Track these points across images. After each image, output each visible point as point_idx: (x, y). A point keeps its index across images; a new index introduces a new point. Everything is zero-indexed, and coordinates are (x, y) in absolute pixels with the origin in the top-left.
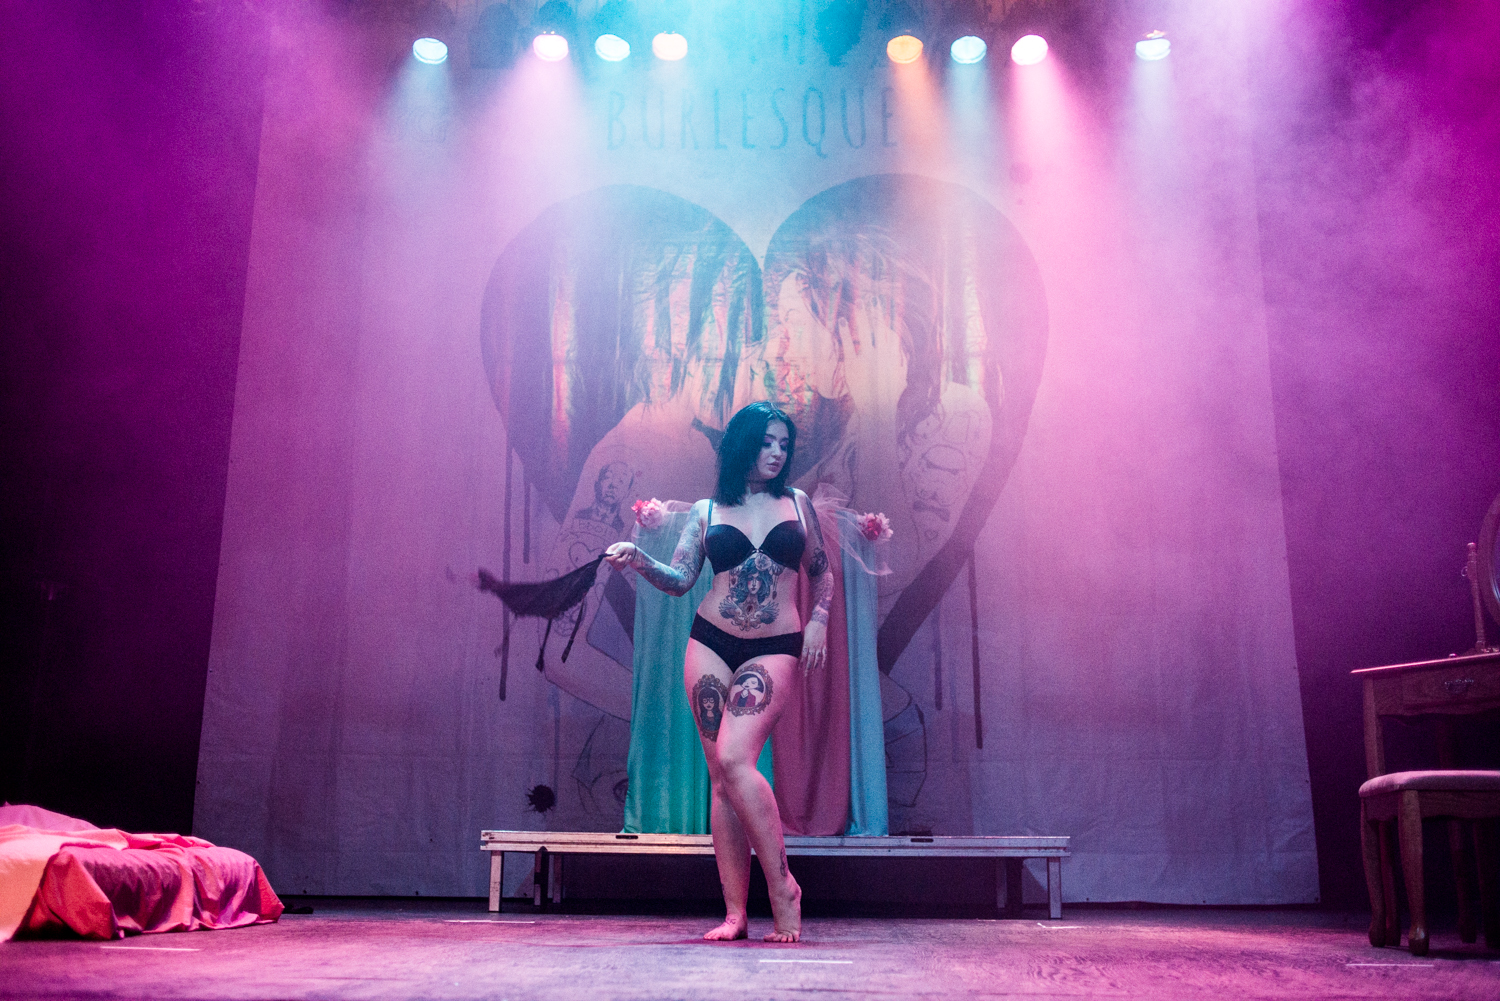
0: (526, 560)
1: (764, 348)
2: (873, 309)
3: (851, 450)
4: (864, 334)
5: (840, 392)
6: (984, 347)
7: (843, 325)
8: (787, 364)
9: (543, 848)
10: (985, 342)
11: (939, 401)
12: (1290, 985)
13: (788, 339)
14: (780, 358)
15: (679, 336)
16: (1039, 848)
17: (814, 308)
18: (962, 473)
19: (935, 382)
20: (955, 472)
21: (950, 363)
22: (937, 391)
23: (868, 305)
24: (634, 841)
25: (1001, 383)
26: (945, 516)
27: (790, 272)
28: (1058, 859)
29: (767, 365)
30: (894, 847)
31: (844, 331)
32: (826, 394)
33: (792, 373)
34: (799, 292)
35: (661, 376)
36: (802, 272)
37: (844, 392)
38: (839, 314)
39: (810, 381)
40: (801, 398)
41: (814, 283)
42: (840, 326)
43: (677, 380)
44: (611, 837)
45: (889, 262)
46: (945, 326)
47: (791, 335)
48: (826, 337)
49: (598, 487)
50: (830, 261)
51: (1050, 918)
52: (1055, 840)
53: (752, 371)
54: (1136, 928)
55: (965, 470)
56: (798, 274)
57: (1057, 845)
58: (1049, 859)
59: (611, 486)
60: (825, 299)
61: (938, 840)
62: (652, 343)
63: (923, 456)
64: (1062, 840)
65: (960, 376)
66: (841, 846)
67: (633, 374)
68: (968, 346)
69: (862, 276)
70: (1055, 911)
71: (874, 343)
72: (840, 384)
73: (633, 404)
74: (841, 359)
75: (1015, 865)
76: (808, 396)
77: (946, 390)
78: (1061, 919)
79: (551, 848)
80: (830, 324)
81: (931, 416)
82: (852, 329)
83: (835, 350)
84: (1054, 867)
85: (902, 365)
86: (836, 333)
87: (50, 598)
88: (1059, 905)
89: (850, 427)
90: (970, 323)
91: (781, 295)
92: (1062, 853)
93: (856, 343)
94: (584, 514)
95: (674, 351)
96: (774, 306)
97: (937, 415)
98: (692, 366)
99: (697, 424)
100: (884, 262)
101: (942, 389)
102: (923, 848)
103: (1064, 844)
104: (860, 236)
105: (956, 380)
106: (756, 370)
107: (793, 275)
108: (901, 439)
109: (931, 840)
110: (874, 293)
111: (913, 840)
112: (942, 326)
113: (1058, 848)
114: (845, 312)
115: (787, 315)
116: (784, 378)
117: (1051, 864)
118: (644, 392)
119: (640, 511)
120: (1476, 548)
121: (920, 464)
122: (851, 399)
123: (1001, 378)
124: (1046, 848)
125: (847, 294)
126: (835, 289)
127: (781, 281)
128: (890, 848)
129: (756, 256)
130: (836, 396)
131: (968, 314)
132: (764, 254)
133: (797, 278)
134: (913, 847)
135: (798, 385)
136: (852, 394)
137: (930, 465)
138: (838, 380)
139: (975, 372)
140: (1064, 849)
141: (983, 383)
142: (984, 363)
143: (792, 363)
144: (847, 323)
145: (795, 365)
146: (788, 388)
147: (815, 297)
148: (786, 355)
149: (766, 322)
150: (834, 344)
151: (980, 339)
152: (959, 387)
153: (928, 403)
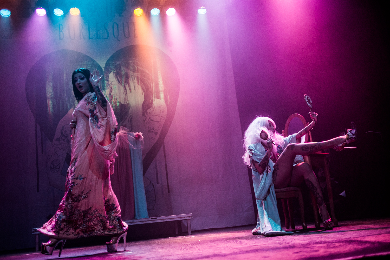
0: (42, 153)
1: (106, 92)
2: (134, 80)
3: (130, 118)
4: (132, 87)
5: (127, 102)
6: (164, 89)
7: (127, 85)
8: (112, 96)
10: (164, 88)
11: (153, 104)
12: (243, 244)
13: (112, 89)
14: (110, 94)
16: (185, 217)
17: (118, 81)
18: (160, 122)
19: (152, 99)
20: (158, 122)
21: (155, 94)
22: (152, 101)
23: (133, 79)
25: (169, 98)
26: (156, 134)
27: (111, 71)
28: (189, 219)
30: (147, 221)
31: (127, 86)
32: (122, 103)
33: (113, 98)
34: (114, 77)
36: (115, 71)
37: (128, 102)
38: (125, 82)
39: (118, 100)
40: (116, 105)
41: (118, 75)
42: (126, 85)
45: (138, 68)
46: (153, 84)
47: (113, 88)
48: (122, 88)
49: (62, 132)
50: (122, 68)
51: (188, 235)
54: (209, 235)
55: (161, 121)
56: (114, 72)
57: (189, 216)
58: (187, 220)
59: (65, 131)
60: (121, 78)
61: (159, 218)
63: (150, 118)
65: (158, 97)
66: (133, 222)
67: (70, 101)
68: (159, 89)
69: (131, 72)
70: (190, 233)
71: (135, 89)
72: (126, 100)
73: (70, 109)
74: (126, 94)
75: (179, 222)
76: (118, 104)
77: (154, 101)
78: (191, 235)
80: (123, 84)
81: (151, 108)
82: (129, 86)
83: (125, 91)
84: (189, 221)
85: (143, 95)
86: (125, 87)
88: (190, 231)
89: (130, 111)
90: (160, 83)
91: (109, 77)
92: (190, 218)
93: (130, 89)
94: (58, 139)
96: (108, 81)
97: (152, 107)
100: (136, 67)
102: (154, 220)
103: (191, 215)
104: (130, 61)
105: (157, 98)
107: (112, 72)
108: (143, 115)
109: (156, 218)
110: (134, 76)
111: (152, 219)
112: (152, 84)
113: (189, 217)
114: (127, 82)
115: (111, 83)
117: (188, 221)
118: (73, 105)
121: (149, 120)
122: (130, 104)
124: (186, 217)
125: (127, 77)
126: (124, 75)
127: (109, 74)
128: (145, 221)
129: (102, 67)
130: (125, 103)
131: (159, 80)
132: (104, 67)
133: (113, 73)
134: (152, 220)
135: (115, 101)
137: (152, 120)
138: (126, 99)
139: (162, 95)
140: (191, 217)
141: (164, 98)
142: (164, 93)
143: (113, 95)
144: (127, 84)
145: (114, 96)
146: (113, 102)
147: (119, 78)
148: (111, 94)
149: (105, 85)
150: (124, 90)
151: (162, 87)
152: (158, 100)
153: (150, 104)
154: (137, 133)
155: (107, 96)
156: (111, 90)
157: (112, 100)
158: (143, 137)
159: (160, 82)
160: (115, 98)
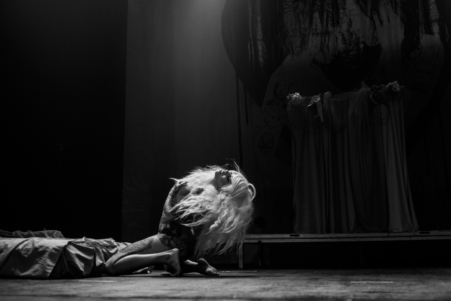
0: (247, 123)
1: (341, 27)
2: (387, 6)
3: (382, 67)
4: (384, 18)
5: (375, 43)
7: (375, 14)
8: (352, 33)
9: (260, 241)
10: (438, 15)
11: (420, 43)
14: (348, 31)
19: (417, 35)
21: (423, 26)
23: (385, 4)
24: (298, 237)
25: (447, 32)
29: (343, 34)
30: (412, 236)
31: (375, 17)
32: (369, 43)
33: (354, 37)
35: (298, 43)
37: (377, 43)
38: (372, 10)
39: (362, 40)
42: (373, 15)
44: (288, 236)
46: (420, 10)
47: (352, 20)
53: (337, 38)
61: (432, 233)
62: (293, 29)
63: (414, 67)
65: (429, 31)
66: (388, 237)
67: (286, 43)
71: (389, 21)
72: (375, 40)
74: (375, 29)
76: (362, 46)
77: (422, 37)
79: (263, 241)
80: (369, 14)
81: (416, 50)
82: (379, 15)
83: (372, 25)
85: (402, 28)
86: (372, 18)
87: (61, 149)
89: (381, 58)
91: (347, 4)
93: (381, 22)
94: (270, 103)
96: (344, 9)
99: (315, 61)
101: (421, 37)
102: (425, 236)
105: (426, 33)
106: (338, 37)
108: (404, 62)
109: (429, 233)
111: (420, 233)
114: (375, 9)
115: (350, 12)
116: (350, 39)
118: (291, 50)
119: (290, 98)
121: (413, 70)
122: (380, 46)
123: (447, 30)
125: (376, 1)
128: (410, 237)
130: (374, 45)
134: (420, 236)
135: (357, 41)
137: (418, 71)
138: (374, 38)
139: (436, 28)
141: (439, 33)
142: (439, 25)
143: (354, 33)
144: (376, 13)
145: (355, 34)
146: (352, 43)
147: (361, 3)
148: (350, 30)
150: (371, 22)
151: (436, 14)
153: (414, 44)
155: (344, 33)
156: (350, 23)
157: (352, 40)
159: (432, 5)
160: (356, 37)
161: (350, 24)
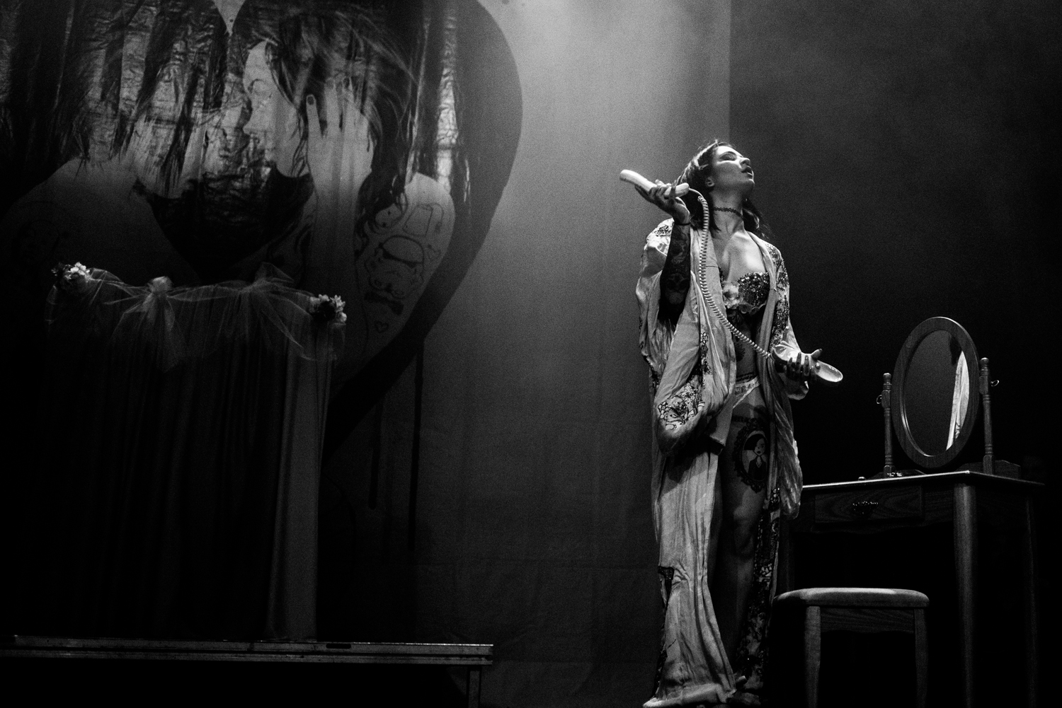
1: (223, 116)
2: (344, 90)
3: (306, 233)
4: (332, 116)
5: (300, 172)
6: (454, 141)
7: (311, 103)
8: (247, 137)
10: (456, 136)
11: (403, 191)
13: (251, 110)
14: (239, 128)
15: (130, 91)
16: (461, 656)
17: (282, 81)
18: (419, 267)
19: (401, 171)
20: (412, 264)
21: (419, 154)
22: (402, 181)
23: (339, 85)
25: (468, 179)
26: (397, 309)
27: (260, 41)
28: (478, 668)
29: (225, 134)
30: (308, 652)
31: (312, 109)
32: (284, 169)
33: (251, 145)
34: (267, 63)
35: (105, 131)
36: (273, 42)
37: (305, 171)
38: (307, 91)
39: (268, 157)
40: (258, 173)
41: (284, 59)
42: (307, 104)
43: (123, 136)
45: (366, 43)
46: (417, 117)
47: (254, 105)
48: (292, 112)
50: (304, 36)
52: (477, 648)
53: (207, 138)
55: (423, 263)
56: (269, 44)
57: (479, 653)
58: (469, 667)
60: (294, 72)
61: (357, 646)
62: (98, 95)
63: (381, 245)
64: (485, 647)
65: (428, 169)
66: (251, 651)
67: (72, 126)
68: (438, 138)
69: (336, 55)
71: (341, 125)
72: (301, 163)
73: (67, 159)
74: (305, 137)
76: (267, 171)
77: (411, 179)
80: (297, 100)
81: (393, 208)
82: (320, 107)
83: (299, 127)
84: (475, 676)
85: (368, 150)
86: (302, 111)
89: (308, 208)
90: (442, 116)
91: (248, 62)
92: (484, 662)
93: (323, 124)
95: (121, 106)
96: (239, 73)
97: (399, 205)
98: (141, 125)
99: (139, 187)
100: (362, 44)
101: (407, 179)
102: (337, 654)
103: (486, 652)
104: (338, 13)
105: (423, 171)
106: (212, 138)
107: (263, 44)
108: (359, 228)
109: (349, 646)
110: (347, 74)
111: (329, 645)
112: (413, 115)
113: (480, 656)
114: (315, 90)
115: (252, 84)
116: (241, 151)
117: (472, 673)
118: (81, 147)
119: (61, 273)
120: (891, 379)
121: (376, 253)
122: (312, 180)
123: (468, 173)
124: (468, 656)
125: (319, 72)
126: (306, 64)
127: (251, 48)
128: (303, 654)
129: (225, 20)
130: (295, 174)
131: (443, 105)
132: (234, 18)
133: (266, 48)
134: (329, 654)
135: (257, 159)
136: (313, 173)
137: (387, 255)
138: (300, 158)
139: (444, 164)
140: (487, 657)
141: (450, 177)
142: (453, 157)
143: (252, 135)
144: (315, 101)
145: (255, 139)
146: (245, 160)
147: (284, 69)
148: (245, 127)
149: (228, 89)
150: (299, 121)
151: (450, 133)
152: (426, 179)
153: (391, 192)
154: (325, 298)
155: (228, 131)
156: (248, 111)
157: (244, 152)
158: (344, 315)
159: (446, 110)
160: (255, 148)
161: (247, 113)
